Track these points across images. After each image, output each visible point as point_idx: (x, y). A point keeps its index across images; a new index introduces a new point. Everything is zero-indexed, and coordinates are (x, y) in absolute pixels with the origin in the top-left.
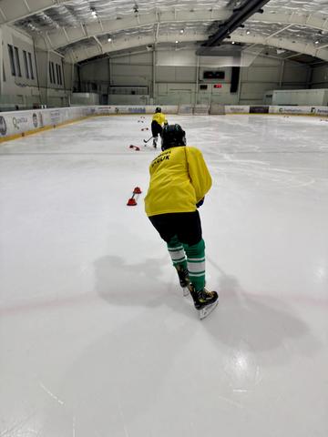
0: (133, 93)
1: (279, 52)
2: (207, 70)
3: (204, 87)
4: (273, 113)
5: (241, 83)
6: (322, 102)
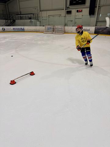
3: (69, 12)
5: (99, 7)
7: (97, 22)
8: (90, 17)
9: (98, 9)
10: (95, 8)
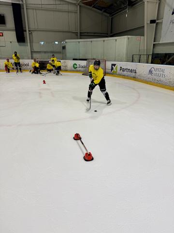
4: (66, 71)
5: (29, 31)
6: (125, 56)
7: (32, 52)
8: (20, 45)
9: (29, 34)
10: (24, 32)
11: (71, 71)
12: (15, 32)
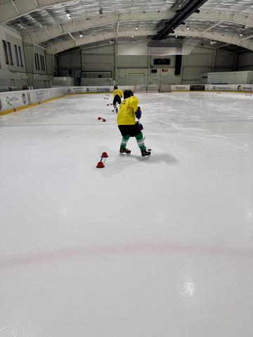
0: (100, 76)
1: (212, 43)
2: (157, 58)
3: (154, 71)
4: (208, 91)
6: (246, 80)
8: (176, 77)
9: (183, 69)
10: (180, 69)
11: (212, 91)
12: (174, 69)
